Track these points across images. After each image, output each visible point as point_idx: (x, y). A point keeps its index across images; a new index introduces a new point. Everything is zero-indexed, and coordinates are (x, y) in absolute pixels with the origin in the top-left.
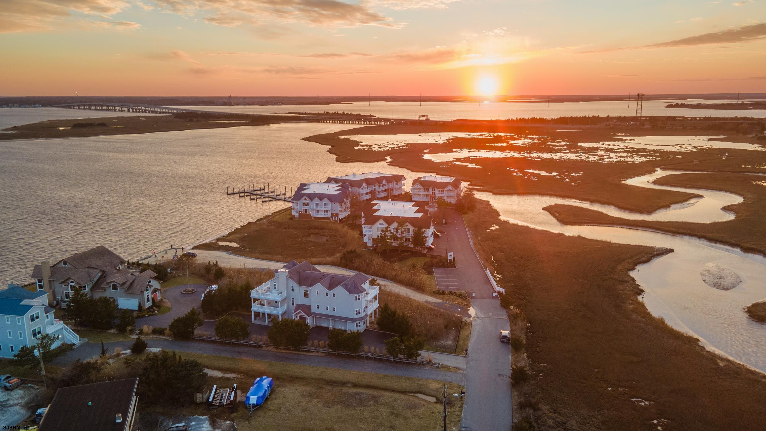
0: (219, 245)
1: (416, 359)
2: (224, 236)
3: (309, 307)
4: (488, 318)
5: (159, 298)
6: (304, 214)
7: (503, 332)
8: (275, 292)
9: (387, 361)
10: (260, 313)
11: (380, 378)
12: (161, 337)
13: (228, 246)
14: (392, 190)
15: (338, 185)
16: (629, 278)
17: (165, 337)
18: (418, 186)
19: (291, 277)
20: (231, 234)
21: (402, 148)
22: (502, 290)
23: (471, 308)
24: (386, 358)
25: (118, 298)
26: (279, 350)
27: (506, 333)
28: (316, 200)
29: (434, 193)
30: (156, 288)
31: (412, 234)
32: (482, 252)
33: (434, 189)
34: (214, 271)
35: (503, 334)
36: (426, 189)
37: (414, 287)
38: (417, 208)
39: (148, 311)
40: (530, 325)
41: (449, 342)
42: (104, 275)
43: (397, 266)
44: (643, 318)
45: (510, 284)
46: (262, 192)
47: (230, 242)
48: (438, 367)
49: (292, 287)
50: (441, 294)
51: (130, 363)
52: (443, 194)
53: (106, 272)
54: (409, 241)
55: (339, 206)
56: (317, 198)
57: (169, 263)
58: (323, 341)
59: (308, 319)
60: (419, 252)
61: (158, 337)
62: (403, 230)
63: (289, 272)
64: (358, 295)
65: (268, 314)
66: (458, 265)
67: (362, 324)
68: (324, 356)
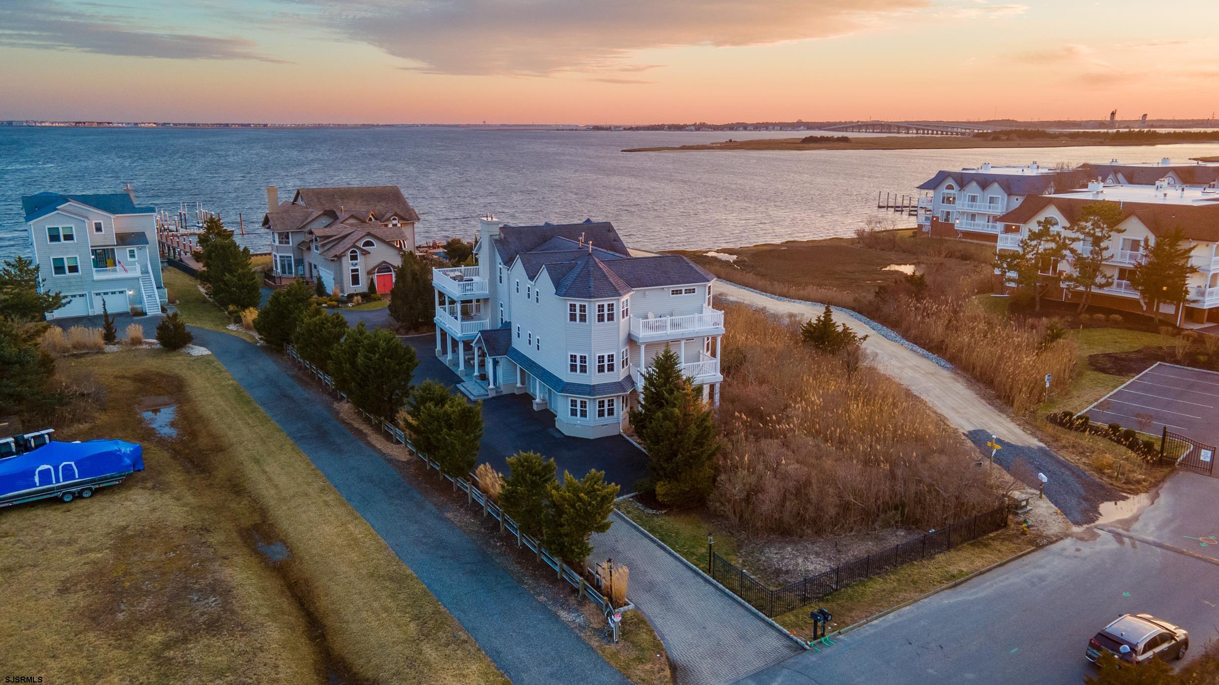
3: (509, 331)
4: (1177, 551)
6: (943, 225)
9: (507, 537)
23: (1140, 497)
24: (508, 523)
25: (320, 268)
30: (388, 263)
49: (500, 270)
53: (337, 221)
56: (974, 185)
64: (579, 303)
67: (592, 408)
68: (398, 461)
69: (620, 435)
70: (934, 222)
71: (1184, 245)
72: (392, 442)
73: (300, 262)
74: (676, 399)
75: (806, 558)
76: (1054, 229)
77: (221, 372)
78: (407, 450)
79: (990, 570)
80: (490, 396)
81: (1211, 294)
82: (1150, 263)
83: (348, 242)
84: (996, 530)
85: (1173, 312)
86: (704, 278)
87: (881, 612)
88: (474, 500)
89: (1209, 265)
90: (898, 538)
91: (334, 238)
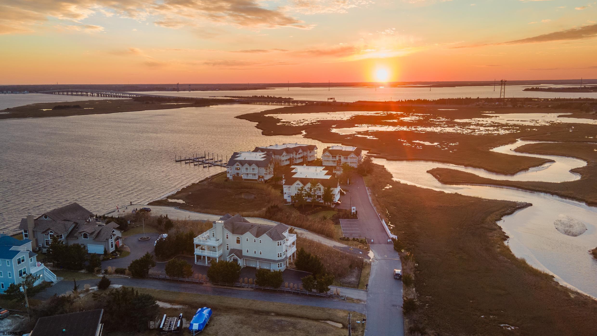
0: (169, 202)
1: (327, 293)
2: (173, 195)
3: (241, 251)
4: (384, 259)
5: (121, 245)
6: (237, 177)
7: (396, 270)
8: (213, 239)
9: (303, 294)
10: (201, 256)
11: (298, 308)
12: (122, 276)
13: (176, 202)
14: (307, 157)
15: (263, 153)
16: (497, 227)
17: (125, 276)
18: (327, 154)
19: (226, 227)
20: (178, 193)
21: (314, 124)
22: (395, 237)
23: (370, 252)
24: (302, 292)
25: (88, 245)
26: (216, 286)
27: (398, 271)
28: (246, 165)
29: (340, 160)
30: (118, 237)
31: (322, 192)
32: (379, 206)
33: (340, 156)
34: (165, 223)
35: (396, 272)
36: (334, 156)
37: (324, 234)
38: (327, 171)
39: (112, 255)
40: (417, 265)
41: (353, 279)
42: (77, 226)
43: (310, 218)
44: (509, 259)
45: (401, 232)
46: (203, 159)
47: (178, 199)
48: (344, 300)
49: (227, 235)
50: (346, 240)
51: (97, 297)
52: (348, 160)
53: (78, 224)
54: (320, 198)
55: (264, 170)
56: (247, 164)
57: (128, 217)
58: (251, 279)
59: (240, 261)
60: (329, 207)
61: (120, 275)
62: (315, 189)
63: (225, 223)
64: (279, 241)
65: (208, 257)
66: (360, 216)
67: (282, 265)
68: (253, 291)
69: (286, 269)
70: (234, 177)
72: (242, 287)
75: (351, 279)
78: (249, 288)
79: (370, 271)
82: (325, 194)
84: (363, 265)
88: (286, 291)
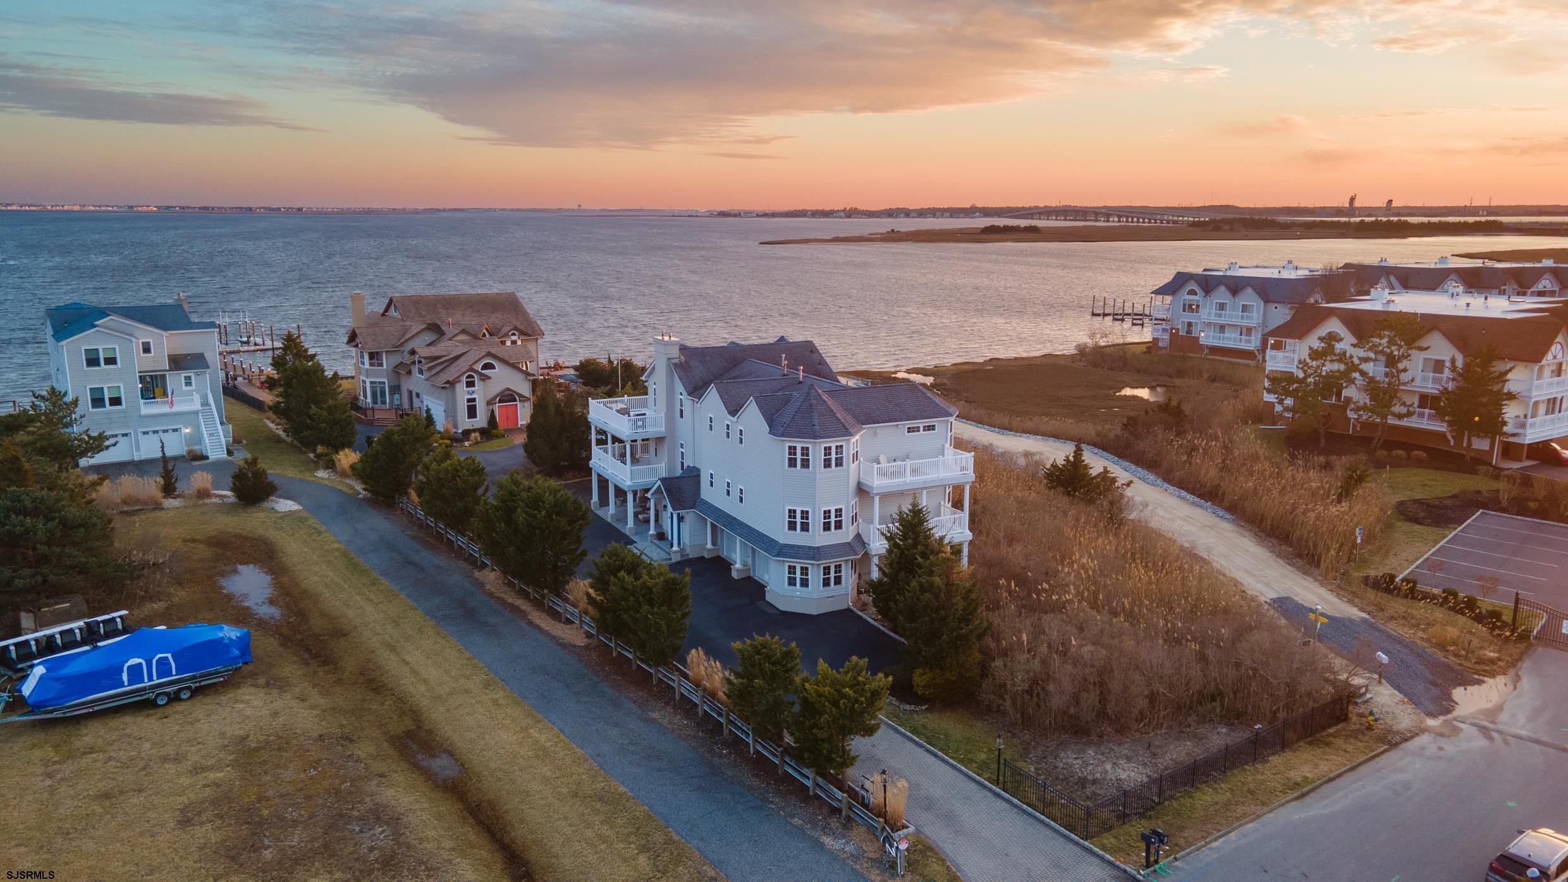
6: (1185, 338)
17: (361, 490)
23: (1498, 681)
24: (735, 724)
25: (423, 397)
26: (501, 591)
30: (513, 391)
31: (1447, 382)
49: (681, 405)
50: (1388, 589)
56: (1222, 288)
60: (1478, 460)
64: (800, 445)
67: (815, 576)
68: (575, 646)
69: (848, 610)
71: (1499, 366)
72: (560, 621)
73: (396, 389)
74: (932, 565)
75: (1115, 764)
76: (1339, 346)
77: (320, 533)
79: (1339, 776)
80: (674, 561)
81: (1533, 425)
82: (1458, 388)
83: (462, 365)
84: (1336, 724)
85: (1487, 448)
86: (946, 412)
87: (1219, 831)
88: (682, 695)
89: (1530, 390)
90: (1219, 738)
91: (443, 359)
